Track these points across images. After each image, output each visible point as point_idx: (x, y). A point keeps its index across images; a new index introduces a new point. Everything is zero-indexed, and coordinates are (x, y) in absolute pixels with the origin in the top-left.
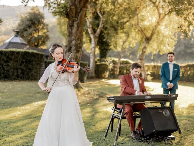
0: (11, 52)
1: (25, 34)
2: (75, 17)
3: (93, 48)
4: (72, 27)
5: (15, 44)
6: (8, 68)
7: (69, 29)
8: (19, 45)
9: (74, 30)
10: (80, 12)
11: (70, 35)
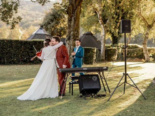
0: (34, 41)
1: (49, 26)
2: (73, 14)
3: (103, 35)
4: (71, 21)
5: (40, 36)
6: (32, 55)
7: (69, 23)
8: (43, 36)
9: (72, 23)
10: (75, 10)
11: (69, 27)
